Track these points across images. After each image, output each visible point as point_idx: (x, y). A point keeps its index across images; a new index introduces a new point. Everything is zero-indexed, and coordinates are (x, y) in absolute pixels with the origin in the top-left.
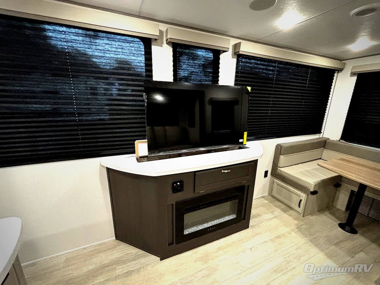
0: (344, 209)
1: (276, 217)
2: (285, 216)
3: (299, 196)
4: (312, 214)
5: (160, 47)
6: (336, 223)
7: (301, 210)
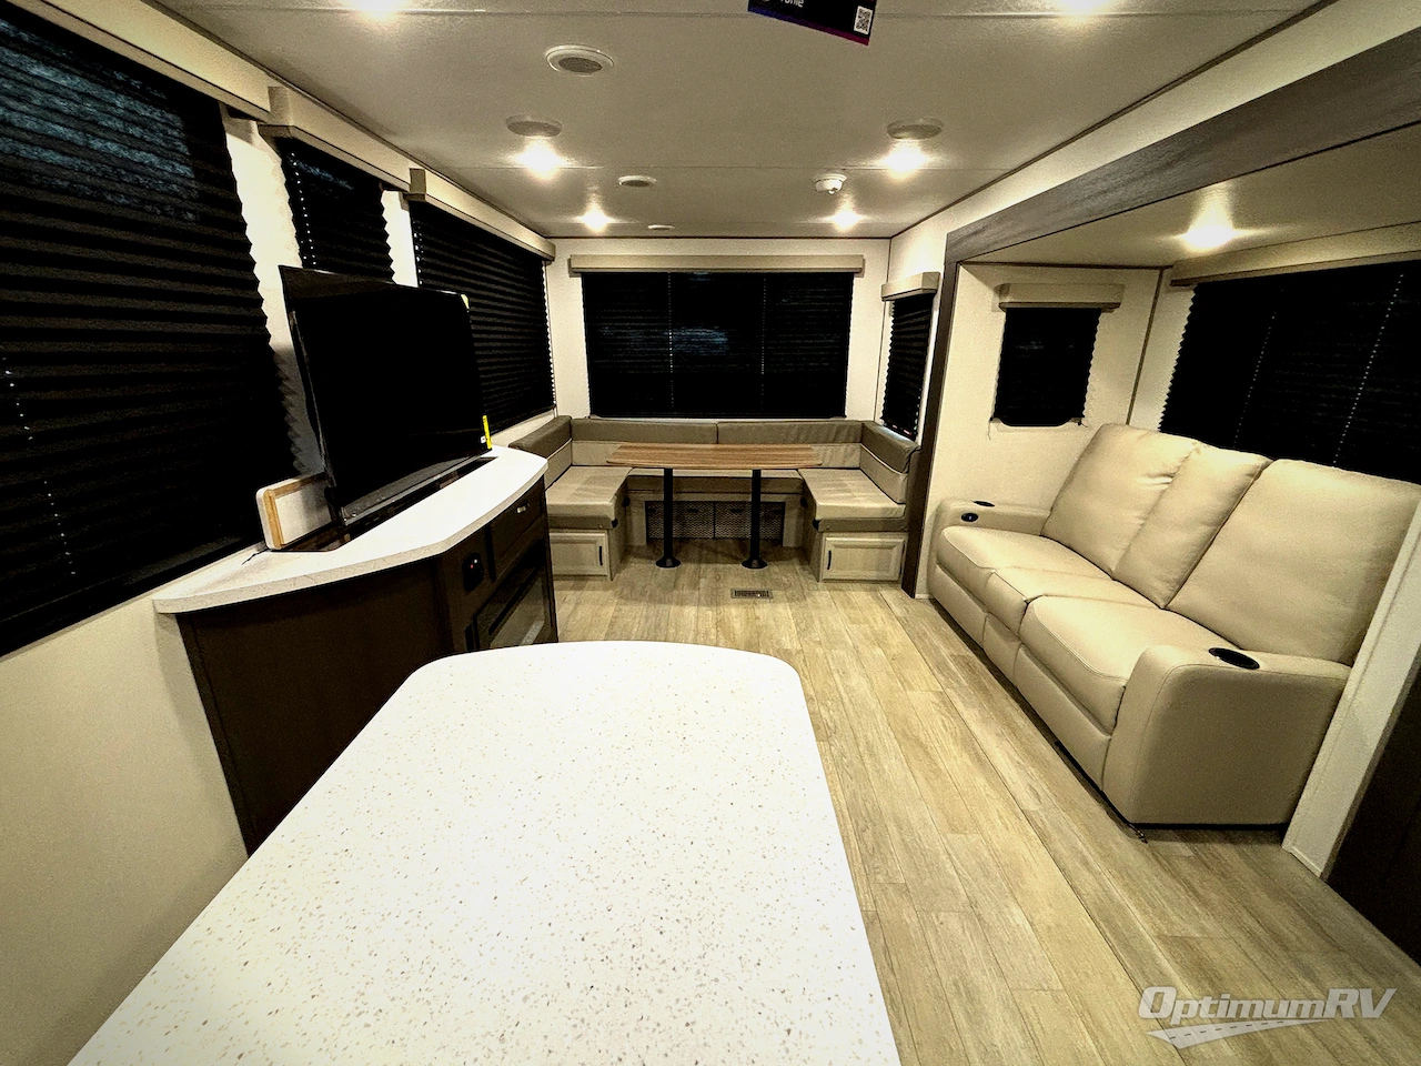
0: (644, 543)
1: (577, 604)
2: (587, 593)
3: (594, 542)
4: (618, 571)
5: (245, 143)
6: (653, 565)
7: (605, 570)
